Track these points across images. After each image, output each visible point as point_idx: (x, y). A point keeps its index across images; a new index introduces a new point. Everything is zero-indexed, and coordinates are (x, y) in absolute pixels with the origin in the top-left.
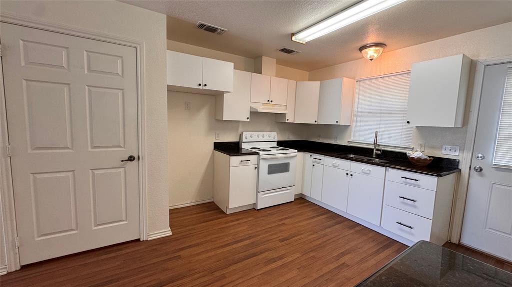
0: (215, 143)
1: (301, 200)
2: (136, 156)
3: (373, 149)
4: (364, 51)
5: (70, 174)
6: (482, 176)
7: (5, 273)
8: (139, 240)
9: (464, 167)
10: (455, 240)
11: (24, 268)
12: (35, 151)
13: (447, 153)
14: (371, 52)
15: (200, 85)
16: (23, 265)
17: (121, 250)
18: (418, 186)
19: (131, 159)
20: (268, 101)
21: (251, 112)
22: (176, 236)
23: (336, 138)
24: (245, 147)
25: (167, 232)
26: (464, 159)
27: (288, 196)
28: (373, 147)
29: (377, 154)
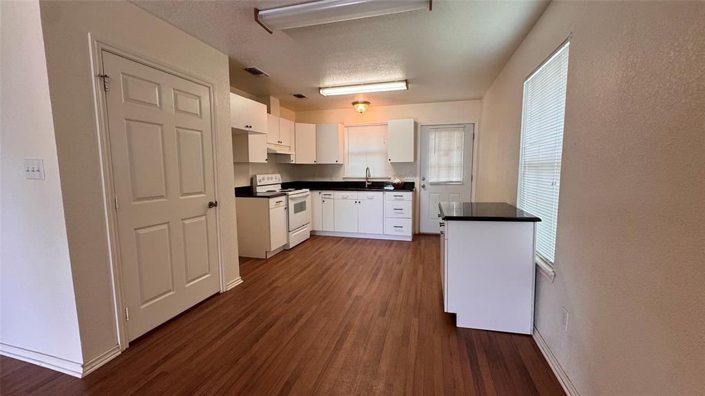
1: (313, 235)
2: (214, 203)
3: (365, 182)
4: (356, 105)
5: (165, 227)
6: (425, 190)
7: (120, 353)
8: (218, 294)
9: (417, 186)
10: (417, 232)
11: (131, 344)
12: (136, 203)
13: (409, 179)
14: (361, 107)
15: (247, 126)
16: (131, 340)
17: (213, 303)
18: (402, 200)
19: (211, 205)
20: (279, 142)
21: (268, 154)
22: (249, 281)
23: (331, 176)
24: (260, 190)
25: (238, 281)
26: (416, 180)
27: (304, 234)
28: (365, 180)
29: (368, 185)
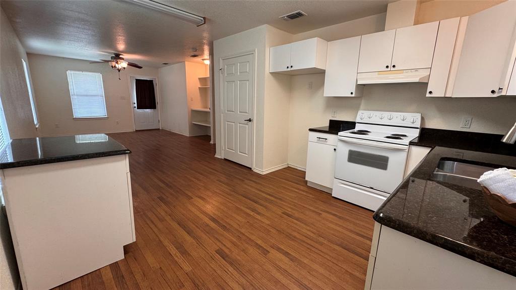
0: (330, 120)
8: (251, 169)
11: (225, 159)
15: (288, 68)
19: (250, 120)
20: (387, 67)
25: (261, 171)
